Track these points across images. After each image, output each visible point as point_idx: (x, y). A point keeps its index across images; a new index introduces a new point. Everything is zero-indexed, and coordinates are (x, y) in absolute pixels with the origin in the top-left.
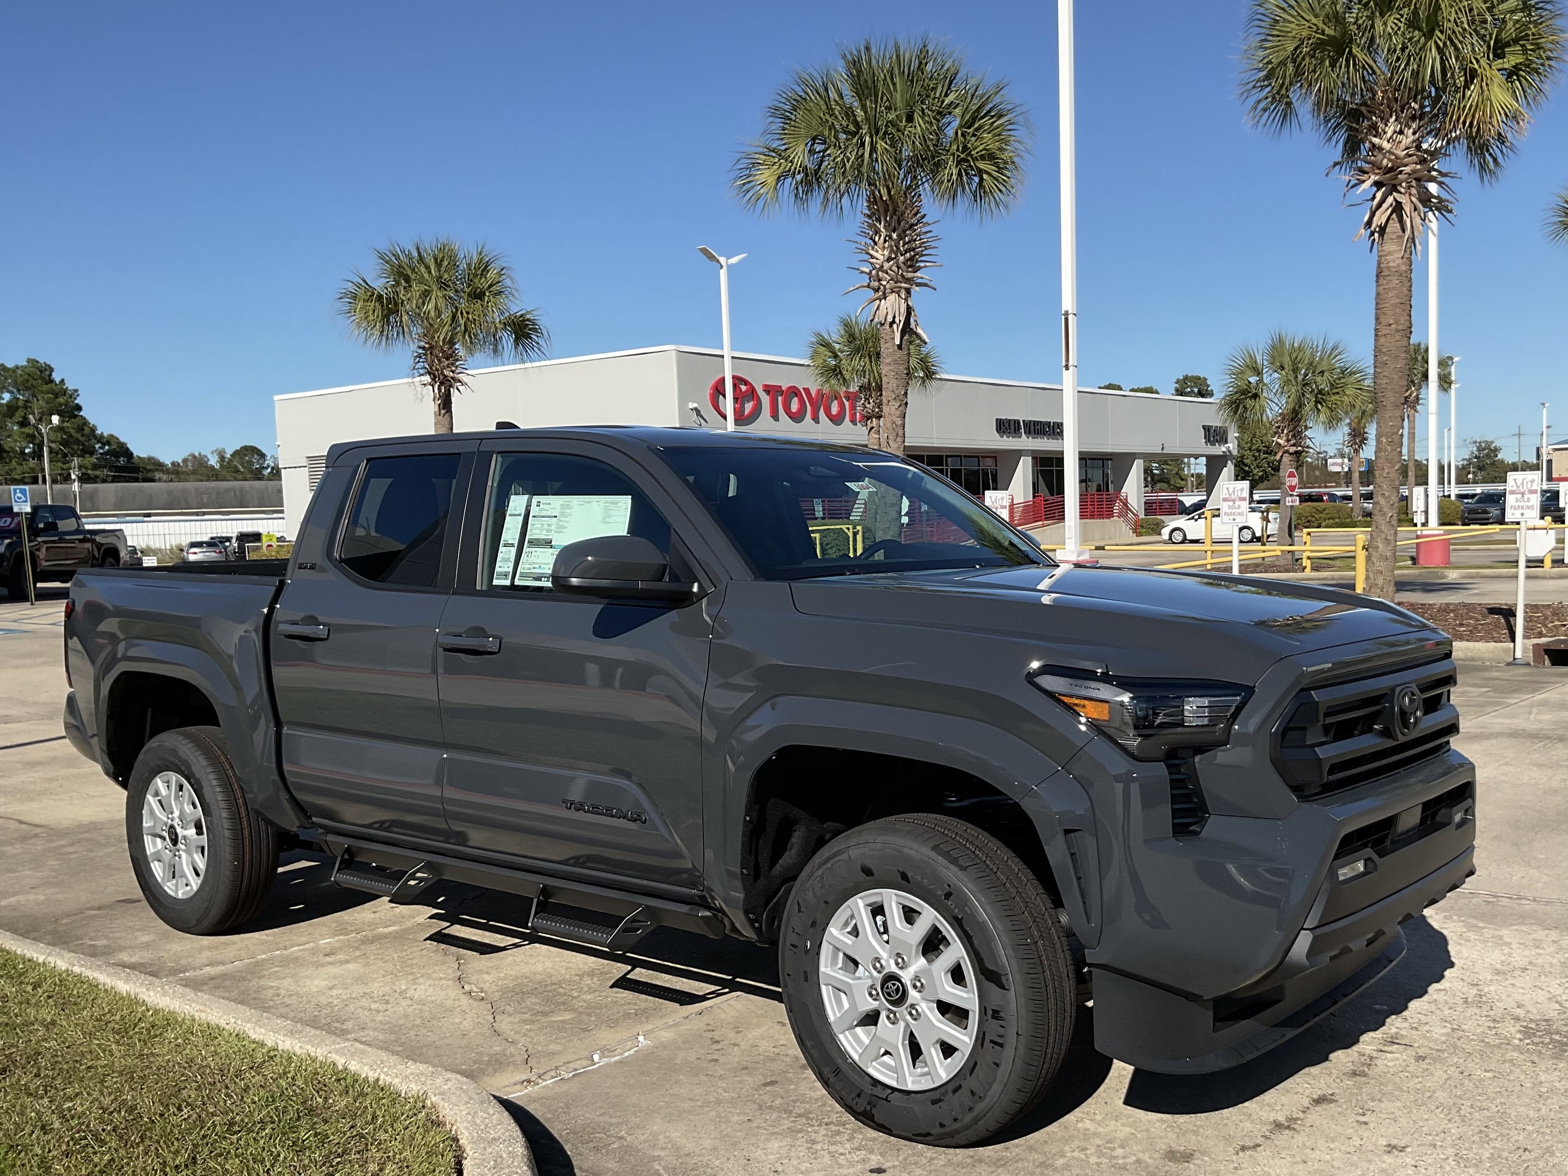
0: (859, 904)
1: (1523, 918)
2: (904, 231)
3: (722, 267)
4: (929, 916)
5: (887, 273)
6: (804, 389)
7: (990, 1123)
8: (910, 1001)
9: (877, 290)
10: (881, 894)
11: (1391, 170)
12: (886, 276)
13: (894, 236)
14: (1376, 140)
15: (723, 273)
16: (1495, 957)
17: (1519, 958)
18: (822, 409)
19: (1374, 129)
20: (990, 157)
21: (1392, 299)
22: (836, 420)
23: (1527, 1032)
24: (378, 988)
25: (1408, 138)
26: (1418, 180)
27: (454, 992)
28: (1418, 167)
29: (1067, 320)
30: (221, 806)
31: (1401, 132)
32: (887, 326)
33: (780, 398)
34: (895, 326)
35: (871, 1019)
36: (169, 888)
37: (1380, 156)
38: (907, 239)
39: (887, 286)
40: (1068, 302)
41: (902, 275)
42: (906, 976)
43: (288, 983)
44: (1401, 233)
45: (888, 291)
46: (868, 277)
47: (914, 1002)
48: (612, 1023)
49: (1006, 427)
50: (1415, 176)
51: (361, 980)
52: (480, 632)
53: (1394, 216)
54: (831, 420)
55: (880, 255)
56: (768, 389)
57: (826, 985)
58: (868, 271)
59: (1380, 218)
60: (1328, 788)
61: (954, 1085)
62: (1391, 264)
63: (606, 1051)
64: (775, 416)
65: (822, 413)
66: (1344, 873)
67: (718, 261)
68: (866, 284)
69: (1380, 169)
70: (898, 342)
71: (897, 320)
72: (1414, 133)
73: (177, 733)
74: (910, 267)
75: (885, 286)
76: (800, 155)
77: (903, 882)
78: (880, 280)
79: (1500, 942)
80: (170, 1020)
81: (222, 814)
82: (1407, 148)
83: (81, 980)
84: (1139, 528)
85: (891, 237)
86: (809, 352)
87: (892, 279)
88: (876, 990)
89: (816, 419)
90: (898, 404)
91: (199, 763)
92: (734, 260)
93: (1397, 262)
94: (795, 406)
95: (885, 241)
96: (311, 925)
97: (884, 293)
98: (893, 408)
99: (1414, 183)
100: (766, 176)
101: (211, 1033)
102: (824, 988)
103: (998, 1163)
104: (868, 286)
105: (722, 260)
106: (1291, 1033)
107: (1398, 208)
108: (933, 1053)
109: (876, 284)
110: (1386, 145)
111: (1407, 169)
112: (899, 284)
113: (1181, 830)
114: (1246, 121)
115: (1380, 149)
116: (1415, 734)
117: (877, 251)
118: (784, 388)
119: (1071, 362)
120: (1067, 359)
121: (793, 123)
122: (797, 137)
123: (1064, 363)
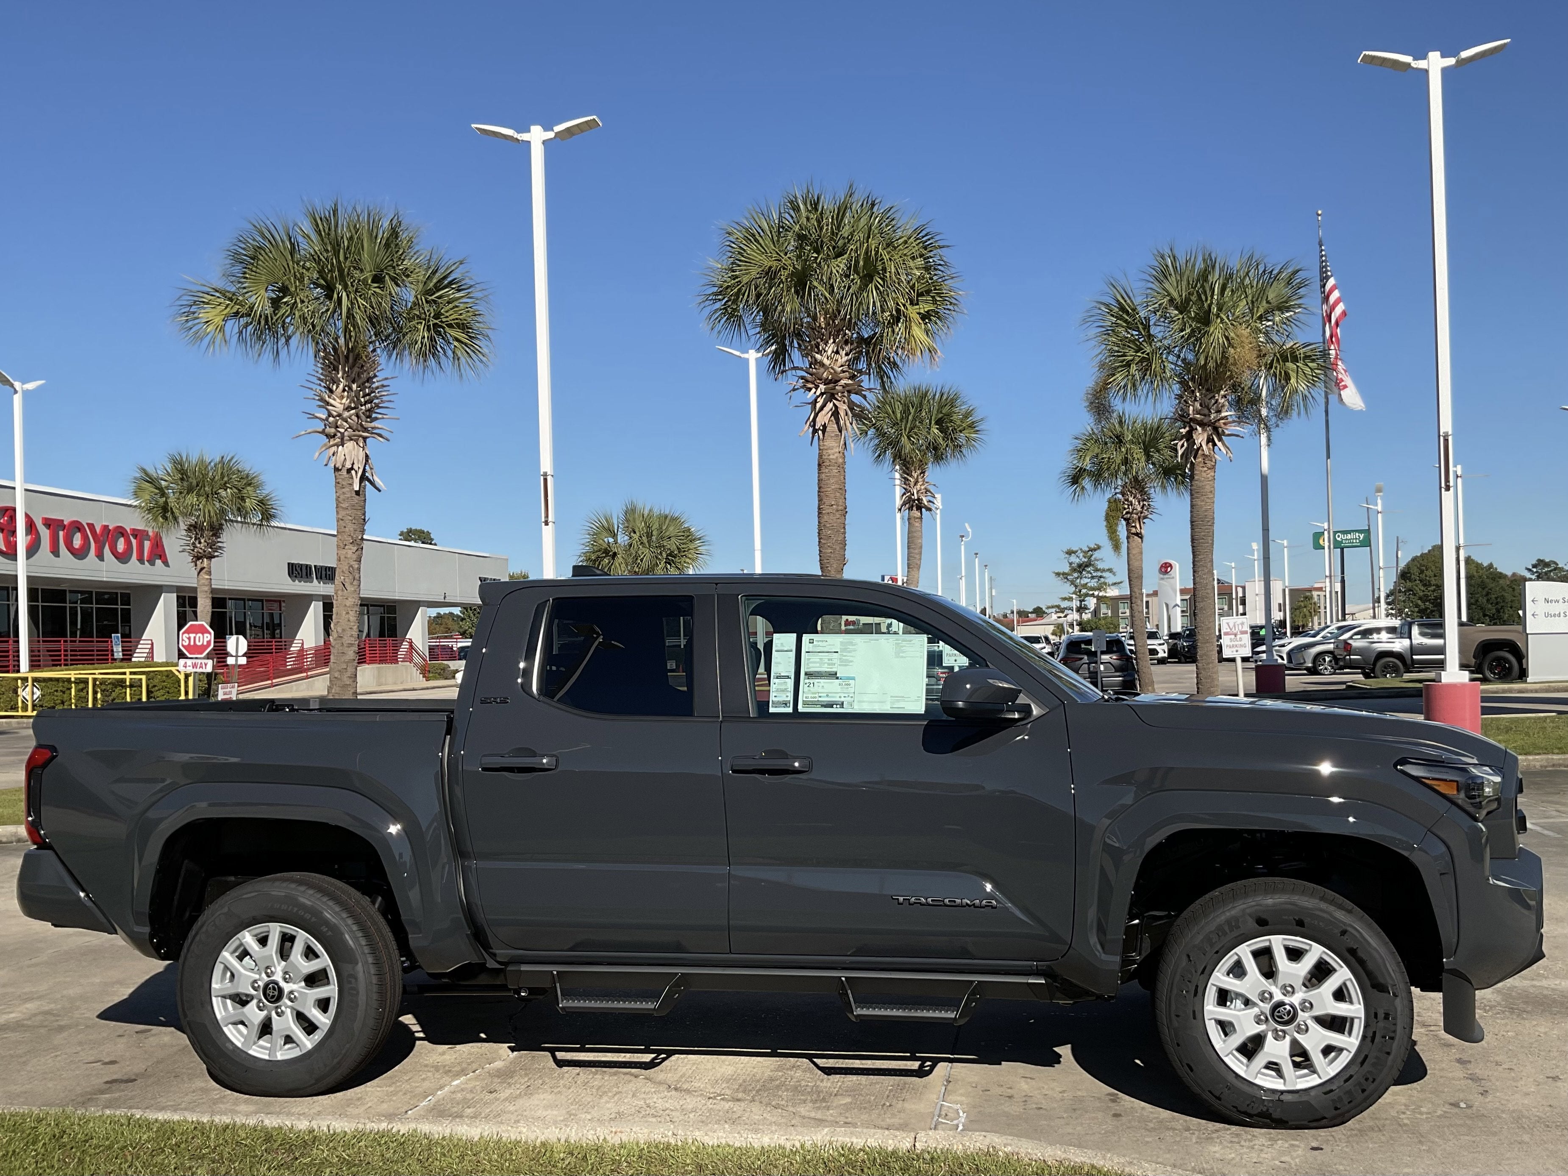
2: (363, 383)
3: (16, 392)
4: (1316, 951)
5: (346, 422)
6: (88, 524)
9: (330, 437)
10: (1268, 939)
11: (830, 382)
12: (345, 424)
13: (354, 386)
14: (818, 356)
15: (17, 399)
18: (107, 547)
19: (818, 348)
22: (123, 558)
25: (842, 359)
26: (849, 392)
28: (850, 382)
29: (545, 480)
31: (837, 352)
32: (344, 472)
33: (61, 533)
34: (353, 472)
37: (822, 370)
38: (367, 390)
39: (346, 434)
40: (546, 464)
41: (361, 425)
44: (838, 433)
45: (346, 438)
46: (323, 424)
49: (297, 571)
50: (847, 388)
53: (833, 418)
54: (116, 557)
55: (338, 404)
56: (48, 523)
58: (324, 417)
59: (822, 419)
62: (831, 457)
64: (55, 551)
65: (107, 550)
67: (12, 386)
68: (321, 430)
69: (821, 380)
70: (357, 488)
71: (356, 467)
72: (847, 354)
74: (367, 417)
75: (343, 434)
78: (337, 427)
82: (842, 366)
84: (426, 672)
85: (350, 388)
87: (350, 427)
89: (100, 556)
90: (355, 548)
92: (30, 386)
93: (836, 455)
94: (77, 542)
95: (344, 390)
97: (342, 439)
98: (350, 552)
99: (846, 394)
104: (323, 432)
105: (17, 385)
107: (836, 413)
109: (333, 430)
110: (827, 362)
111: (842, 382)
112: (357, 433)
115: (822, 365)
117: (334, 399)
118: (65, 523)
119: (550, 519)
120: (547, 516)
121: (254, 269)
122: (256, 282)
123: (543, 520)
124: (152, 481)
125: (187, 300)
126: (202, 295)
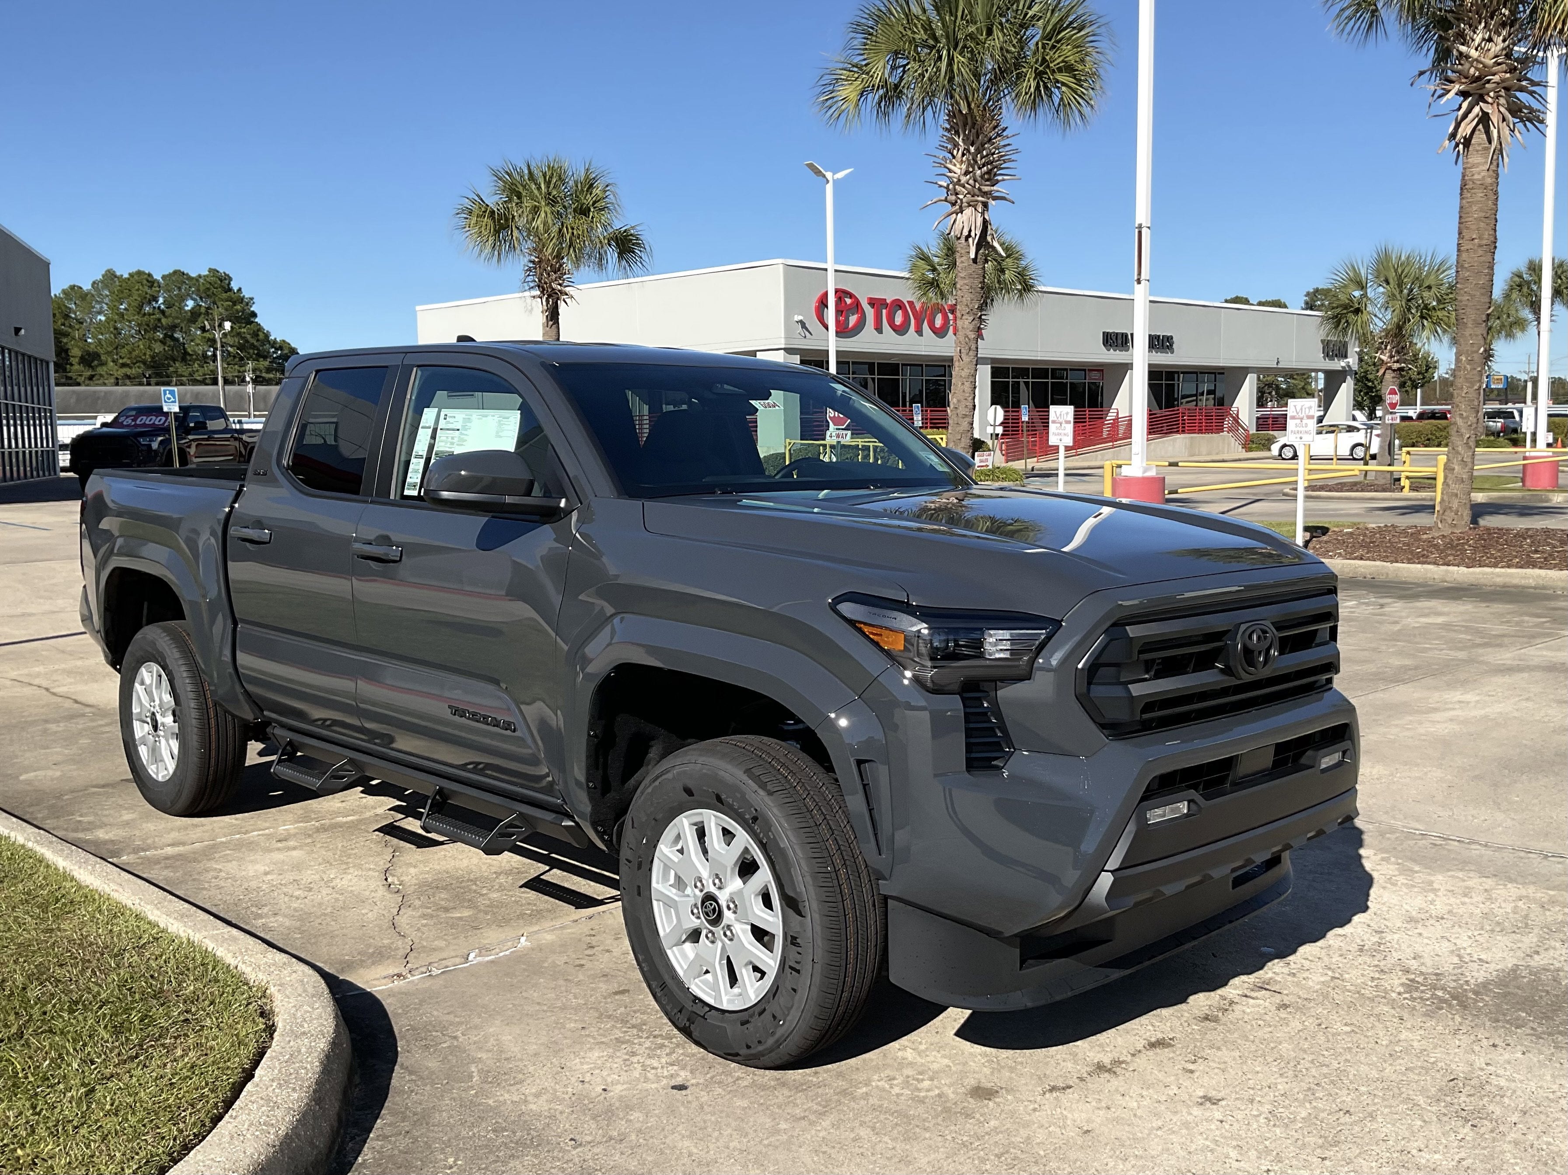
0: (684, 823)
1: (1464, 864)
2: (983, 145)
3: (828, 181)
4: (743, 838)
5: (964, 187)
6: (908, 302)
7: (790, 1047)
8: (725, 922)
9: (953, 204)
10: (701, 814)
11: (1479, 79)
12: (963, 190)
13: (972, 149)
14: (1463, 49)
15: (829, 188)
16: (1415, 903)
17: (1440, 907)
18: (926, 323)
19: (1462, 38)
20: (1069, 69)
21: (1476, 213)
22: (940, 333)
23: (1411, 986)
24: (308, 876)
25: (1498, 45)
26: (1507, 89)
27: (376, 883)
28: (1508, 75)
29: (1140, 233)
30: (190, 697)
31: (1490, 40)
32: (963, 240)
33: (884, 311)
34: (970, 240)
35: (694, 936)
36: (152, 770)
37: (1467, 65)
38: (985, 153)
39: (964, 200)
40: (1142, 215)
41: (979, 189)
42: (723, 898)
43: (231, 867)
44: (1487, 145)
45: (965, 204)
46: (945, 190)
47: (729, 923)
48: (503, 922)
49: (1111, 340)
50: (1505, 85)
51: (298, 867)
52: (385, 540)
53: (1480, 127)
54: (934, 333)
55: (958, 169)
56: (872, 302)
57: (657, 900)
58: (945, 184)
59: (1465, 129)
60: (1146, 727)
61: (760, 1008)
62: (1476, 177)
63: (484, 950)
64: (879, 329)
65: (925, 325)
66: (1157, 815)
67: (824, 176)
68: (943, 198)
69: (1466, 78)
70: (972, 256)
71: (973, 234)
72: (1504, 41)
73: (158, 626)
74: (987, 180)
75: (961, 200)
76: (881, 69)
77: (718, 803)
78: (957, 194)
79: (1429, 888)
80: (89, 897)
81: (191, 705)
82: (1496, 56)
83: (30, 854)
84: (1249, 444)
85: (968, 151)
86: (909, 265)
87: (968, 193)
88: (698, 908)
89: (919, 332)
90: (972, 318)
91: (173, 654)
92: (840, 175)
93: (1483, 174)
94: (899, 319)
95: (963, 155)
96: (280, 811)
97: (961, 207)
98: (967, 322)
99: (1503, 93)
100: (849, 91)
101: (118, 912)
102: (655, 903)
103: (798, 1088)
104: (946, 200)
105: (829, 175)
106: (1116, 974)
107: (1485, 119)
108: (745, 974)
109: (953, 198)
110: (1474, 54)
111: (1496, 78)
112: (976, 198)
113: (974, 764)
114: (1330, 28)
115: (1467, 57)
116: (1265, 673)
117: (955, 165)
118: (888, 301)
119: (1143, 277)
120: (1139, 274)
121: (874, 38)
122: (877, 52)
123: (1136, 278)
124: (925, 258)
125: (827, 79)
126: (841, 72)
